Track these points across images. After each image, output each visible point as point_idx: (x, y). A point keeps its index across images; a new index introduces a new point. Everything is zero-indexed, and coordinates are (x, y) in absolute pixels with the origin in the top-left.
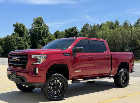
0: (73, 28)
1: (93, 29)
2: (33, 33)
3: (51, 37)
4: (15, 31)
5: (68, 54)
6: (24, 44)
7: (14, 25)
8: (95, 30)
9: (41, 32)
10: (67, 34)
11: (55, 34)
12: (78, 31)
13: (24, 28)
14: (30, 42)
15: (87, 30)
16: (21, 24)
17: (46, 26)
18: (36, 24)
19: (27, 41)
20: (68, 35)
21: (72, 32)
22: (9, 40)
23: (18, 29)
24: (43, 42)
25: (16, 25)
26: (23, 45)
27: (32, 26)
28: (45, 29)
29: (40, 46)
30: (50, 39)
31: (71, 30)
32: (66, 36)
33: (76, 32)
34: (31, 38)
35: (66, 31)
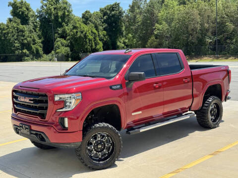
0: (113, 5)
1: (150, 6)
2: (45, 17)
3: (77, 22)
4: (12, 15)
5: (118, 86)
6: (31, 37)
7: (10, 4)
8: (154, 7)
9: (59, 15)
10: (104, 16)
11: (83, 17)
12: (124, 10)
13: (28, 9)
14: (40, 33)
15: (139, 8)
16: (22, 2)
17: (66, 3)
19: (35, 31)
20: (105, 18)
21: (113, 13)
22: (4, 32)
23: (18, 11)
24: (64, 31)
25: (13, 4)
26: (29, 39)
27: (41, 5)
28: (65, 8)
29: (58, 39)
30: (75, 27)
31: (111, 9)
32: (102, 20)
33: (120, 12)
34: (41, 25)
35: (101, 10)
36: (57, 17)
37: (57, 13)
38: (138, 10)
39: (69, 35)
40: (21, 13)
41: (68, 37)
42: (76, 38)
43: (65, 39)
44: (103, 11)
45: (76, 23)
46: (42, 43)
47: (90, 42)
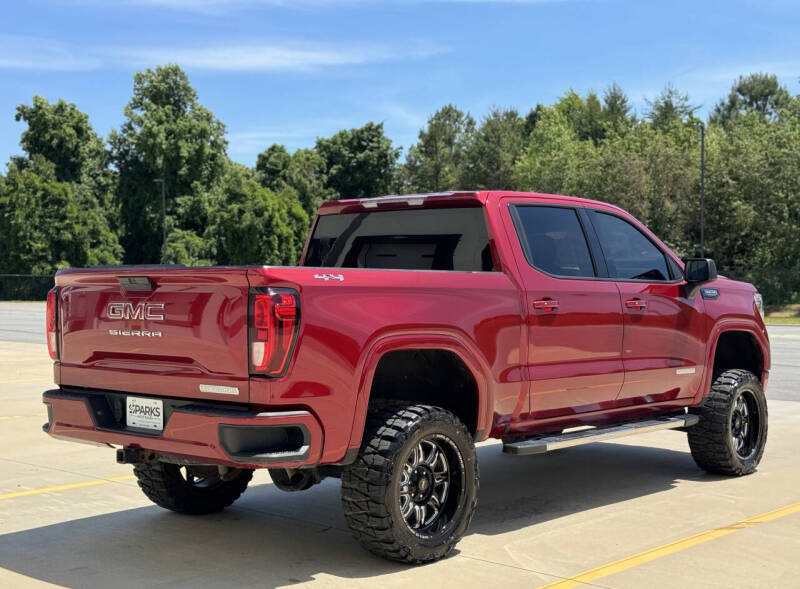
0: (362, 132)
1: (486, 139)
2: (135, 160)
3: (244, 181)
4: (26, 149)
6: (85, 224)
7: (23, 114)
8: (498, 143)
9: (184, 153)
10: (329, 166)
11: (261, 166)
12: (395, 146)
13: (80, 132)
14: (115, 210)
15: (449, 142)
16: (60, 108)
17: (209, 119)
18: (154, 107)
19: (102, 204)
20: (333, 171)
21: (361, 156)
23: (48, 137)
24: (196, 208)
25: (33, 113)
26: (78, 228)
27: (126, 120)
28: (203, 134)
29: (179, 232)
30: (234, 196)
31: (355, 143)
32: (325, 178)
33: (383, 155)
34: (121, 185)
35: (322, 147)
36: (174, 161)
37: (178, 148)
38: (447, 150)
39: (213, 223)
40: (55, 142)
41: (211, 228)
42: (235, 231)
43: (199, 235)
44: (326, 148)
45: (239, 183)
46: (122, 241)
47: (284, 247)
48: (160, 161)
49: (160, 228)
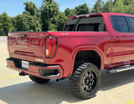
0: (83, 5)
1: (106, 5)
2: (44, 12)
3: (62, 15)
4: (25, 10)
7: (25, 4)
8: (108, 6)
9: (52, 10)
10: (77, 11)
11: (65, 12)
12: (89, 8)
13: (34, 7)
14: (40, 20)
15: (99, 6)
16: (31, 3)
17: (56, 4)
18: (46, 2)
19: (38, 19)
20: (78, 12)
21: (83, 9)
22: (21, 19)
23: (29, 8)
24: (54, 20)
26: (34, 24)
28: (55, 6)
29: (51, 24)
30: (60, 17)
31: (82, 7)
32: (76, 14)
33: (87, 9)
34: (41, 16)
35: (76, 8)
37: (50, 10)
38: (99, 8)
39: (57, 22)
40: (30, 9)
41: (56, 23)
42: (61, 24)
43: (55, 24)
44: (77, 8)
45: (61, 15)
46: (42, 26)
48: (47, 12)
49: (48, 23)
